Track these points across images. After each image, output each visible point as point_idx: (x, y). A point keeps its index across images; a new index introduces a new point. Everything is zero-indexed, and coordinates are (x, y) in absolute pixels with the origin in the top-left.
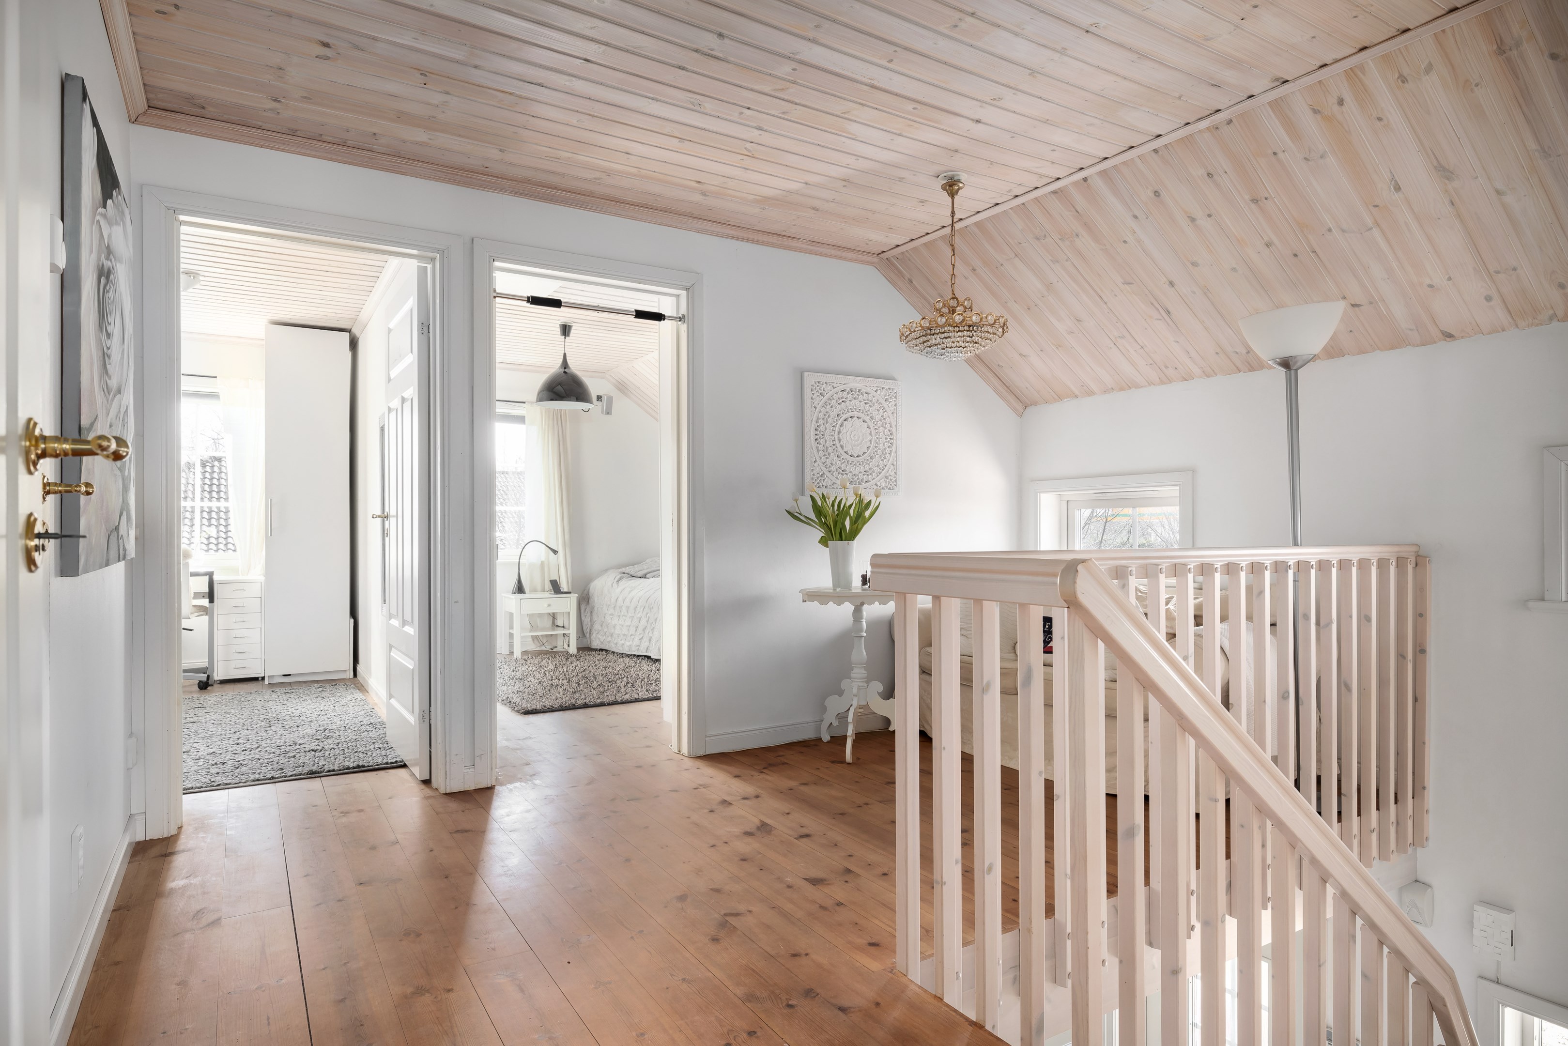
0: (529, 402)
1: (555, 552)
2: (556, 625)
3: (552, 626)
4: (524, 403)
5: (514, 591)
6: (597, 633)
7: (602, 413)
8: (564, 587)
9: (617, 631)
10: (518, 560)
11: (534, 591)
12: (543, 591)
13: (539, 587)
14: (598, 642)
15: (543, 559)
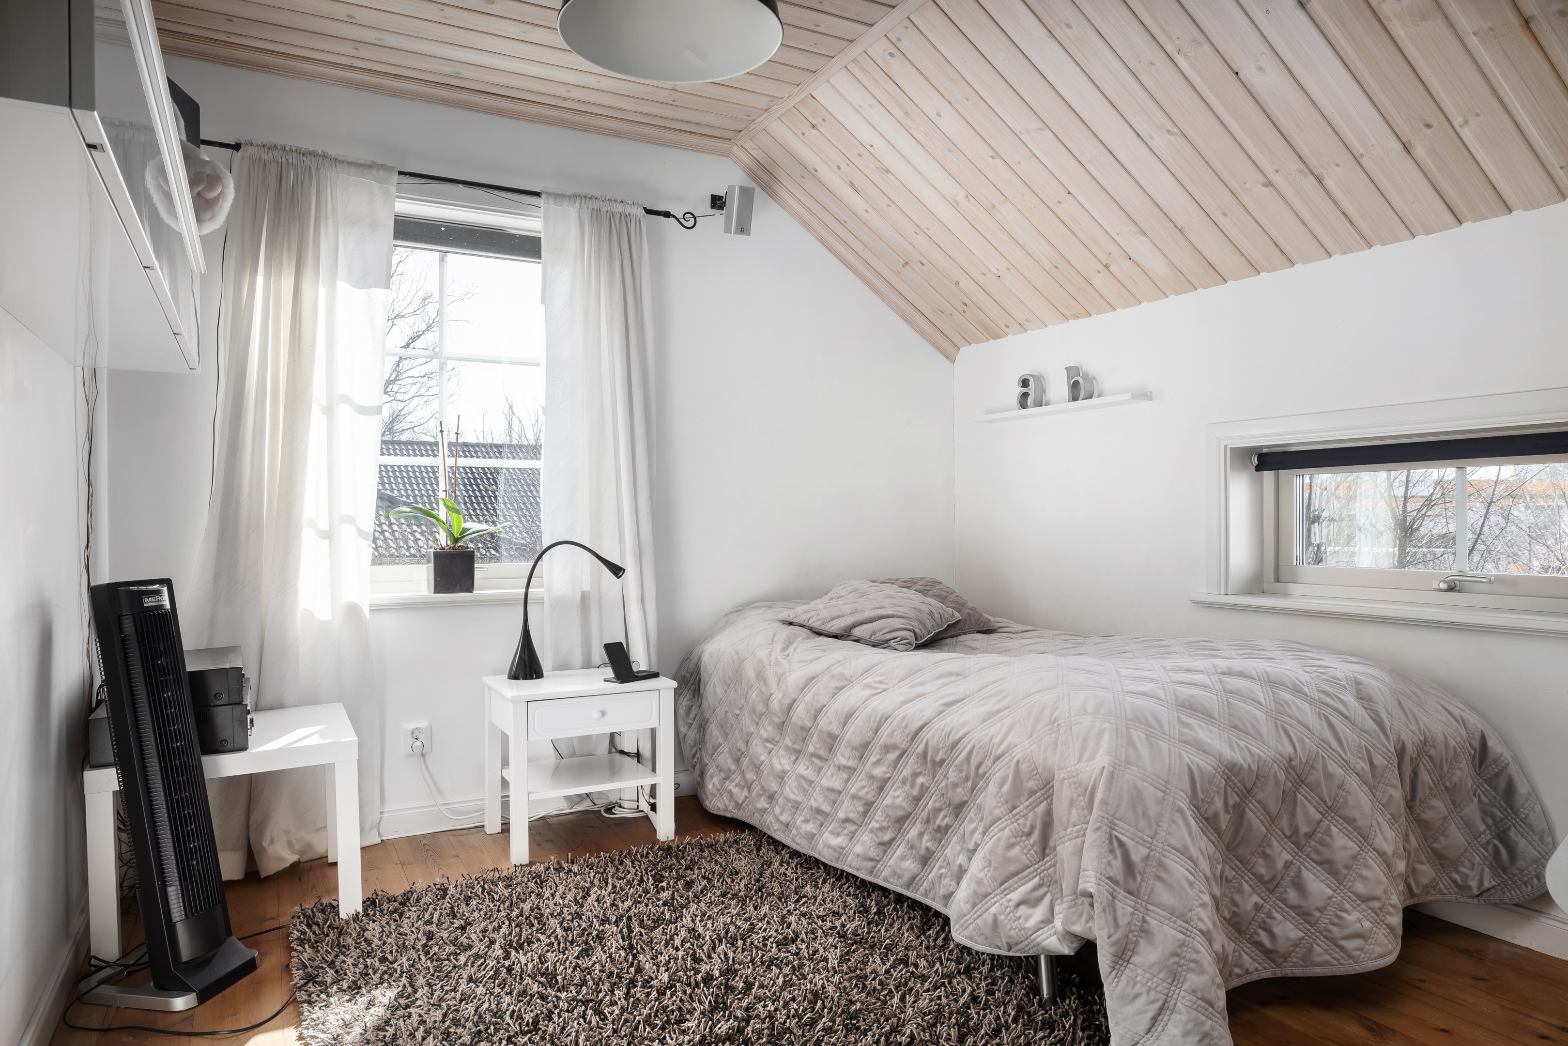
0: (549, 194)
1: (617, 571)
2: (619, 749)
3: (610, 752)
4: (537, 194)
5: (513, 672)
6: (724, 779)
7: (727, 230)
8: (640, 660)
9: (791, 791)
10: (524, 590)
11: (563, 666)
12: (588, 665)
13: (578, 659)
14: (727, 802)
15: (587, 587)
